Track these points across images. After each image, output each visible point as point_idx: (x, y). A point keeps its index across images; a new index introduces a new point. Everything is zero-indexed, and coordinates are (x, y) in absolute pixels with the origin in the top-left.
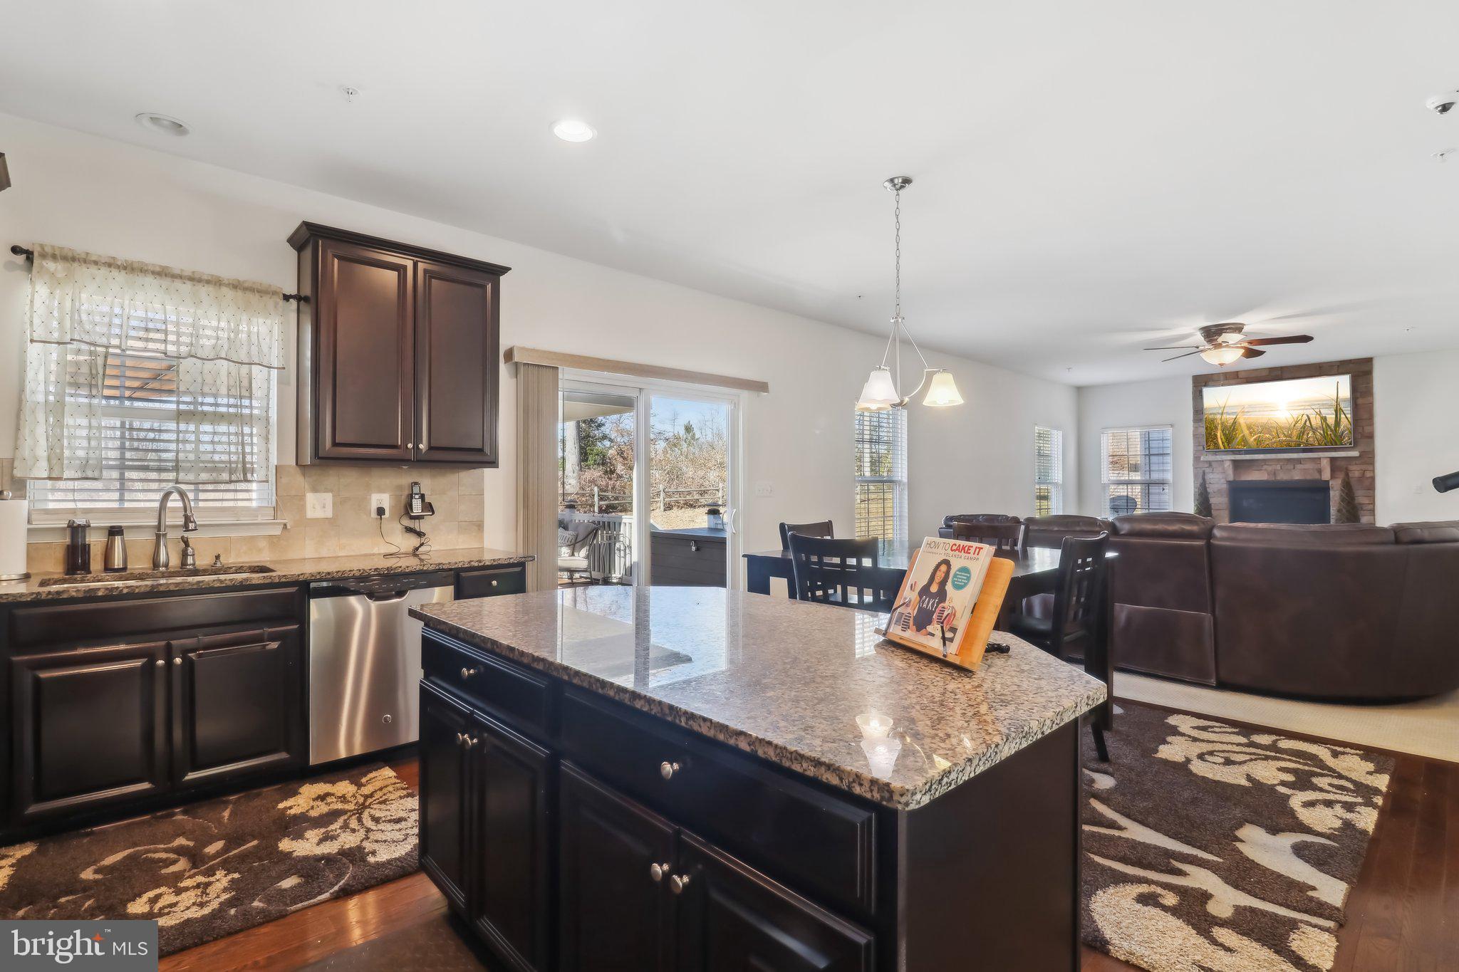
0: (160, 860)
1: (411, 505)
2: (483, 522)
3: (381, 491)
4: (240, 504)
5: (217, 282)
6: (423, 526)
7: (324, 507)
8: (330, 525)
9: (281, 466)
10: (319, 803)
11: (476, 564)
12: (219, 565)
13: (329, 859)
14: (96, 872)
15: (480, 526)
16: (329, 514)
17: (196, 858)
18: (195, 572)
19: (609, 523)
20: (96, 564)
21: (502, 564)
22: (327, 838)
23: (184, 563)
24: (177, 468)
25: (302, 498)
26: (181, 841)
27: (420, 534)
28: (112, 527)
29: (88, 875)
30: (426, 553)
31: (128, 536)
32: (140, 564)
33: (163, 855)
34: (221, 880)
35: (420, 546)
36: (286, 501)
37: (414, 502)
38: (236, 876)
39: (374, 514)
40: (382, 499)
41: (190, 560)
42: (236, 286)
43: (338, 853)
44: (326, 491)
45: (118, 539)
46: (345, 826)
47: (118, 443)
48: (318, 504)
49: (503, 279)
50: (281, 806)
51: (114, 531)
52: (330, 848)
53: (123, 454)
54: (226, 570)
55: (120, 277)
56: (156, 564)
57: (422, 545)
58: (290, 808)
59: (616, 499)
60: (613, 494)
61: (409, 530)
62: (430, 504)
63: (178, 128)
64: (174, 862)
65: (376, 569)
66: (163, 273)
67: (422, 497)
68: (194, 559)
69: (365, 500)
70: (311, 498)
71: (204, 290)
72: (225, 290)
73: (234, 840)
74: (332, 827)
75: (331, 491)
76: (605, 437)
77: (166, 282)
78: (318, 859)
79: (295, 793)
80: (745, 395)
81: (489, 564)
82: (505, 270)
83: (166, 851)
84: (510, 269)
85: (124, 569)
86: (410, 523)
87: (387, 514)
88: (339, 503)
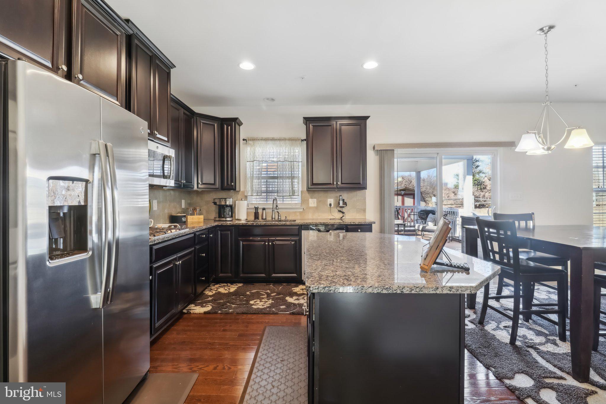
0: (262, 294)
1: (339, 203)
2: (365, 209)
3: (331, 198)
4: (293, 202)
5: (285, 139)
6: (344, 210)
8: (317, 208)
9: (302, 191)
10: (301, 290)
11: (353, 223)
12: (286, 219)
13: (294, 304)
14: (250, 293)
15: (364, 210)
16: (315, 206)
17: (268, 295)
18: (280, 221)
19: (454, 212)
20: (260, 217)
21: (362, 224)
22: (298, 299)
23: (278, 218)
24: (277, 192)
25: (308, 200)
26: (268, 291)
27: (343, 213)
28: (263, 208)
29: (248, 293)
30: (343, 219)
31: (267, 211)
32: (269, 218)
33: (263, 293)
34: (270, 301)
35: (342, 217)
36: (304, 201)
37: (340, 202)
38: (273, 302)
39: (329, 206)
40: (331, 201)
41: (280, 218)
42: (290, 139)
43: (297, 304)
44: (315, 198)
45: (264, 211)
46: (303, 298)
47: (266, 186)
48: (313, 202)
49: (368, 121)
50: (293, 289)
51: (264, 209)
52: (296, 302)
53: (267, 189)
54: (287, 221)
55: (263, 142)
56: (272, 218)
57: (343, 216)
58: (294, 290)
59: (485, 201)
60: (483, 199)
61: (340, 211)
62: (346, 202)
63: (273, 100)
64: (264, 295)
65: (320, 223)
66: (273, 139)
67: (343, 200)
68: (280, 217)
69: (326, 201)
70: (310, 200)
71: (282, 142)
72: (287, 141)
73: (278, 294)
74: (300, 297)
75: (316, 198)
76: (480, 172)
77: (273, 142)
78: (292, 303)
79: (297, 286)
81: (357, 224)
82: (368, 117)
83: (264, 292)
84: (370, 116)
85: (266, 219)
86: (340, 209)
87: (332, 206)
88: (319, 202)
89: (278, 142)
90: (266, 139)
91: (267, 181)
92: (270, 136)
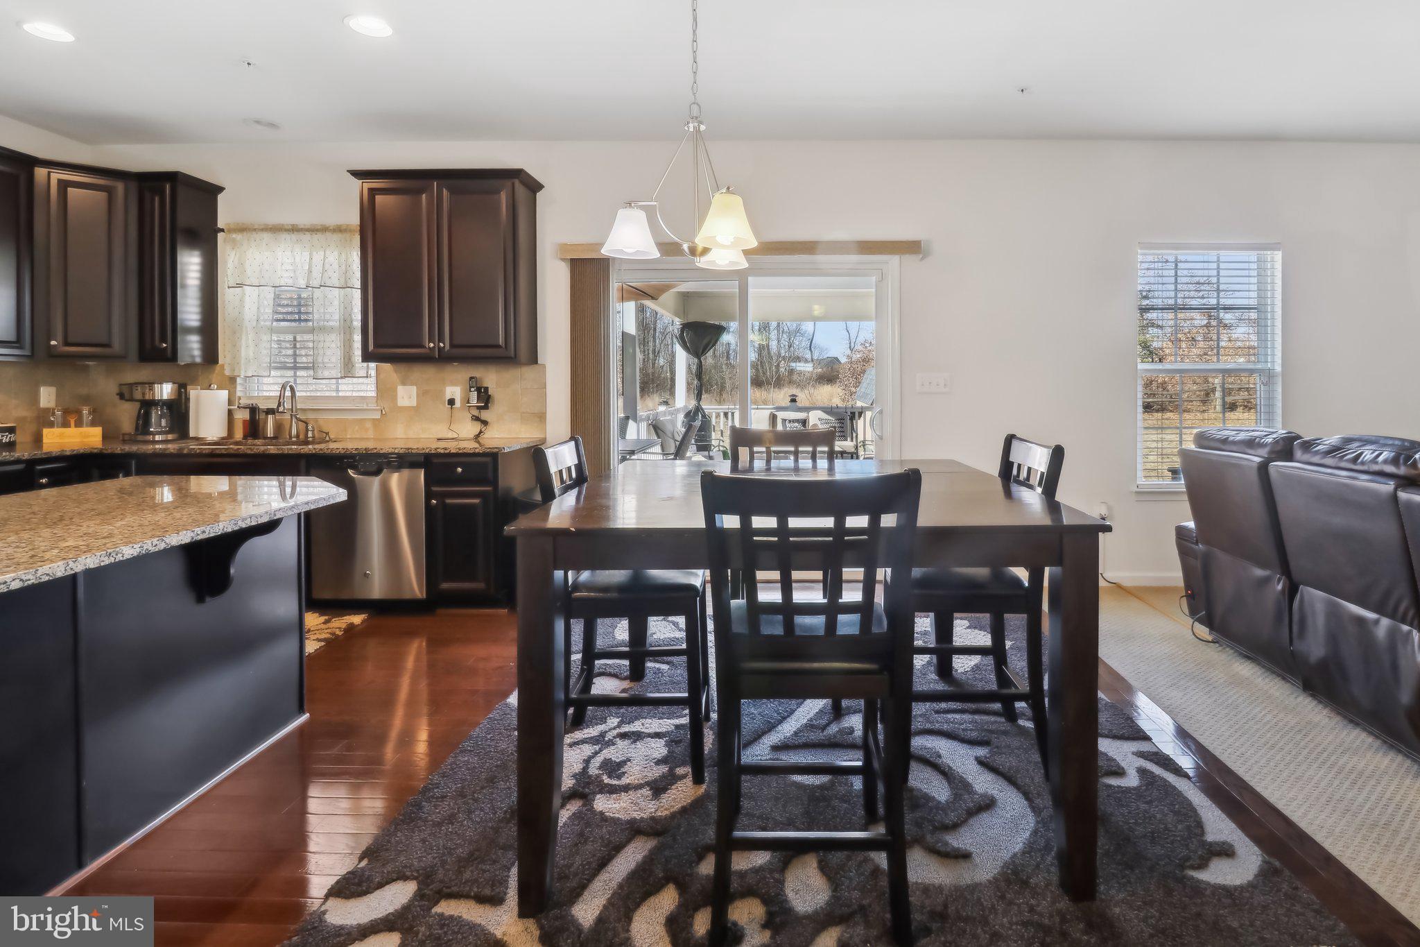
2: (544, 413)
3: (453, 384)
4: (353, 394)
5: (324, 229)
7: (410, 398)
8: (415, 414)
11: (442, 451)
15: (541, 417)
16: (414, 403)
20: (261, 434)
23: (307, 437)
24: (314, 368)
25: (395, 390)
27: (484, 422)
30: (483, 439)
36: (384, 392)
37: (471, 393)
39: (447, 404)
40: (453, 391)
41: (308, 434)
44: (412, 384)
45: (270, 417)
48: (407, 396)
51: (268, 412)
55: (266, 236)
56: (291, 436)
57: (483, 432)
61: (477, 419)
63: (272, 125)
66: (294, 229)
67: (480, 390)
69: (443, 392)
70: (401, 390)
75: (415, 384)
77: (294, 236)
80: (893, 261)
81: (454, 452)
85: (275, 438)
86: (476, 413)
87: (458, 404)
88: (422, 394)
89: (308, 236)
90: (276, 229)
91: (295, 338)
92: (287, 219)
